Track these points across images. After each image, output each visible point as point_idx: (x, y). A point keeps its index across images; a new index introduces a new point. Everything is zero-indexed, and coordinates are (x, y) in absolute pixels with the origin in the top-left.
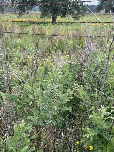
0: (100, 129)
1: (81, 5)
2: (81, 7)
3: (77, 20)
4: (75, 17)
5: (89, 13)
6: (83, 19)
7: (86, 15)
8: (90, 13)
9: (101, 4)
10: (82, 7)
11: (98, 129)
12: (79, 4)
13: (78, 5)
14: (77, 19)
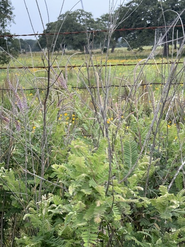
0: (45, 234)
1: (9, 40)
2: (10, 43)
3: (5, 64)
4: (2, 59)
5: (25, 53)
6: (16, 62)
7: (20, 55)
8: (27, 53)
9: (42, 39)
10: (12, 43)
11: (42, 235)
12: (5, 38)
13: (5, 40)
14: (6, 62)
